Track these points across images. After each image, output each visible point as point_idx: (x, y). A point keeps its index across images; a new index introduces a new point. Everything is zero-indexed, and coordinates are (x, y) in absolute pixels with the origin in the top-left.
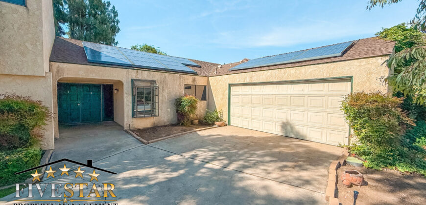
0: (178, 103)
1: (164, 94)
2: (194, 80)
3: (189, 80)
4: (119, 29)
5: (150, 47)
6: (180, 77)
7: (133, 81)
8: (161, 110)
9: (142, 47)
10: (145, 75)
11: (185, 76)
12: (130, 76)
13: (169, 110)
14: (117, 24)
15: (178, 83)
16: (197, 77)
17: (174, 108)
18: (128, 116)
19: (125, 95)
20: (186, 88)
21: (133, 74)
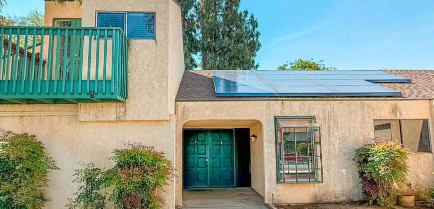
0: (363, 158)
1: (332, 139)
2: (395, 110)
3: (383, 110)
4: (259, 45)
5: (306, 63)
6: (363, 106)
7: (276, 119)
8: (328, 171)
9: (294, 65)
10: (296, 108)
11: (374, 103)
12: (272, 112)
13: (344, 171)
14: (257, 37)
15: (359, 118)
16: (401, 104)
17: (355, 169)
18: (270, 179)
19: (265, 144)
20: (377, 128)
21: (277, 108)
